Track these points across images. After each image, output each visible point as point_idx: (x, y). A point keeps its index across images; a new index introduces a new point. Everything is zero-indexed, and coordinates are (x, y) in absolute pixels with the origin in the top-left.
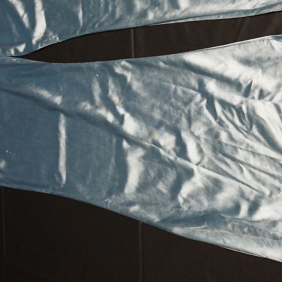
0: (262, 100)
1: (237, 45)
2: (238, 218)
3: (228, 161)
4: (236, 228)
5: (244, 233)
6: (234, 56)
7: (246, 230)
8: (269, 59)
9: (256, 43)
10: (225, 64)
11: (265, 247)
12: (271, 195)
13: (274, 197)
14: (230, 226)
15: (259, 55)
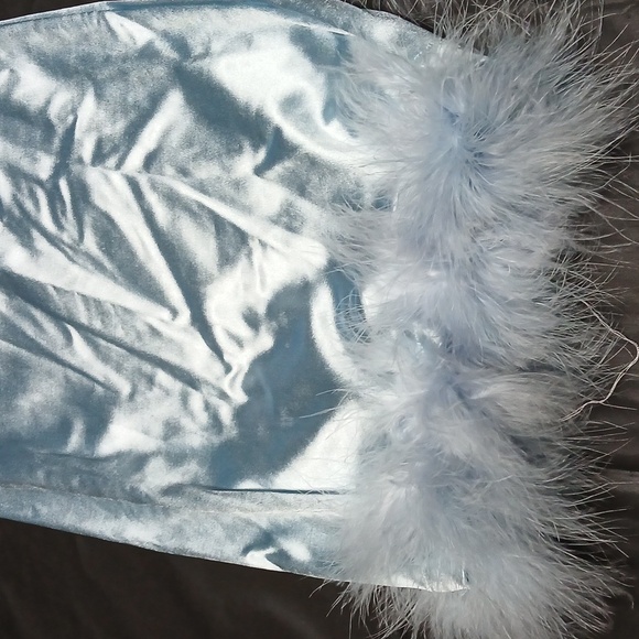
0: (99, 168)
1: (32, 23)
2: (64, 452)
3: (38, 314)
4: (55, 481)
5: (71, 490)
6: (28, 51)
7: (75, 482)
8: (107, 60)
9: (74, 17)
10: (12, 71)
11: (124, 517)
12: (132, 396)
13: (139, 399)
14: (40, 474)
15: (85, 48)
